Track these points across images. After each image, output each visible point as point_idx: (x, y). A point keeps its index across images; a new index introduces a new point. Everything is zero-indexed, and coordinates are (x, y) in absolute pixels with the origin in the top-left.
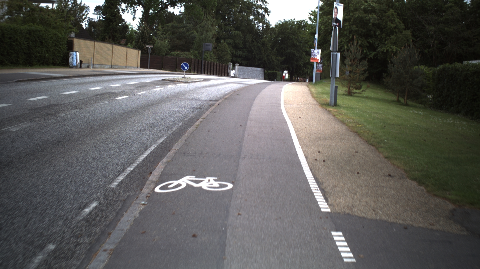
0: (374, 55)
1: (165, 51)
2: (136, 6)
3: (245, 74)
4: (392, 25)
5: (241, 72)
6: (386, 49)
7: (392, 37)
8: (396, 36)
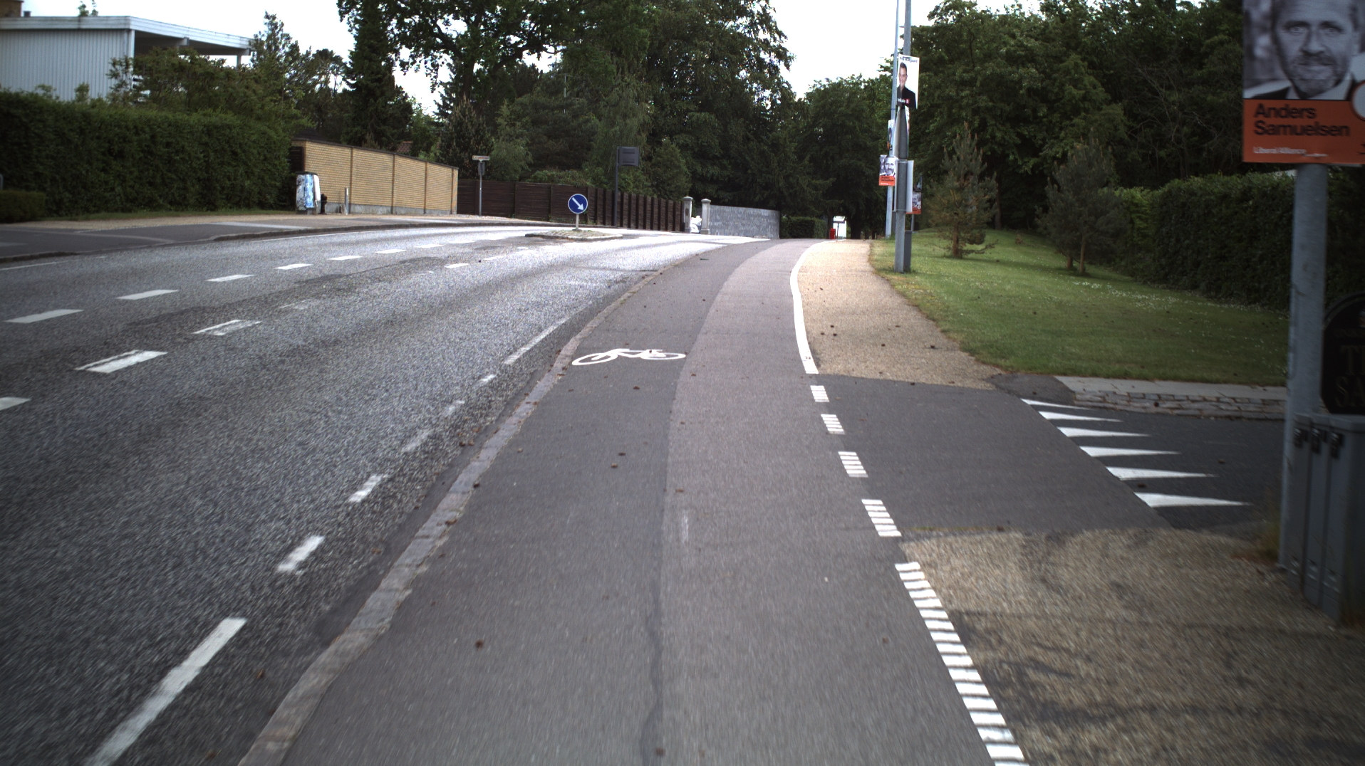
0: (1033, 166)
1: (520, 169)
2: (438, 55)
3: (728, 225)
4: (1075, 92)
5: (717, 221)
6: (1061, 150)
7: (1076, 120)
8: (1085, 118)
